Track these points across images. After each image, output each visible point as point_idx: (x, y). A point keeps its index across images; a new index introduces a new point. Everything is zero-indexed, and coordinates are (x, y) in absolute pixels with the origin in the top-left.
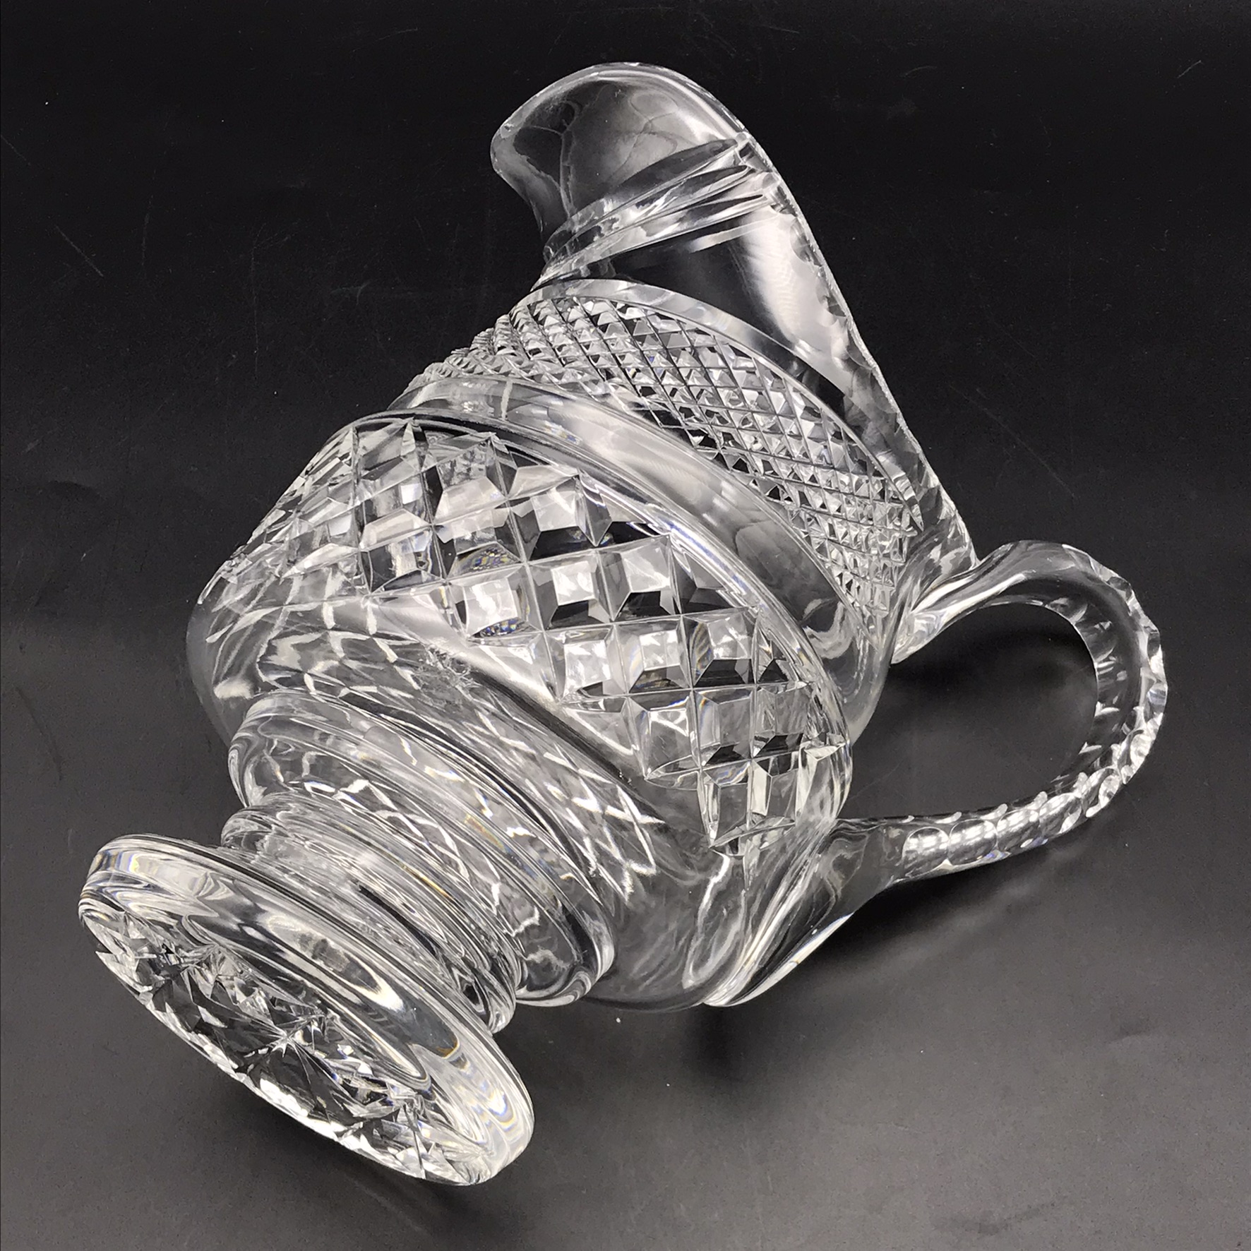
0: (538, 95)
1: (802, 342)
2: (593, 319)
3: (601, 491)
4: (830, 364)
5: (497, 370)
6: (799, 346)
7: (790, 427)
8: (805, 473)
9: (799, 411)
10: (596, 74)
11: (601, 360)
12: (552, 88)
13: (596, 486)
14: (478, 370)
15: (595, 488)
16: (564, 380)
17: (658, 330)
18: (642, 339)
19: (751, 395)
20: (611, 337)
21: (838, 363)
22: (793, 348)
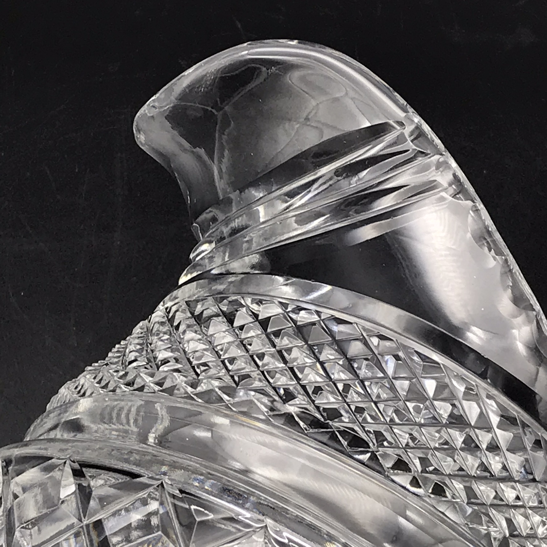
0: (186, 73)
1: (474, 329)
2: (264, 323)
3: (290, 540)
4: (510, 351)
5: (160, 384)
6: (472, 332)
9: (495, 420)
10: (246, 52)
11: (267, 359)
12: (201, 66)
13: (285, 534)
14: (139, 383)
16: (199, 389)
17: (297, 321)
18: (277, 334)
19: (403, 386)
20: (249, 335)
21: (521, 348)
22: (462, 335)
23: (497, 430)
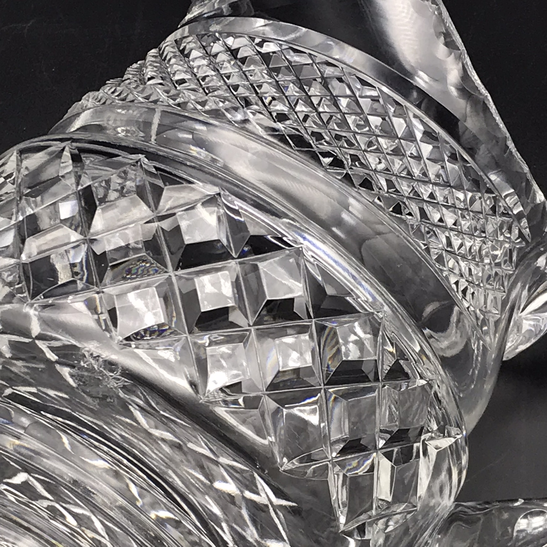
1: (421, 73)
2: (234, 53)
3: (241, 208)
4: (446, 93)
5: (147, 98)
6: (418, 76)
7: (411, 149)
8: (425, 191)
9: (419, 135)
11: (240, 90)
13: (236, 203)
14: (130, 98)
15: (234, 205)
16: (207, 108)
17: (291, 62)
18: (277, 70)
19: (375, 121)
20: (250, 69)
21: (454, 91)
22: (413, 78)
23: (447, 162)
